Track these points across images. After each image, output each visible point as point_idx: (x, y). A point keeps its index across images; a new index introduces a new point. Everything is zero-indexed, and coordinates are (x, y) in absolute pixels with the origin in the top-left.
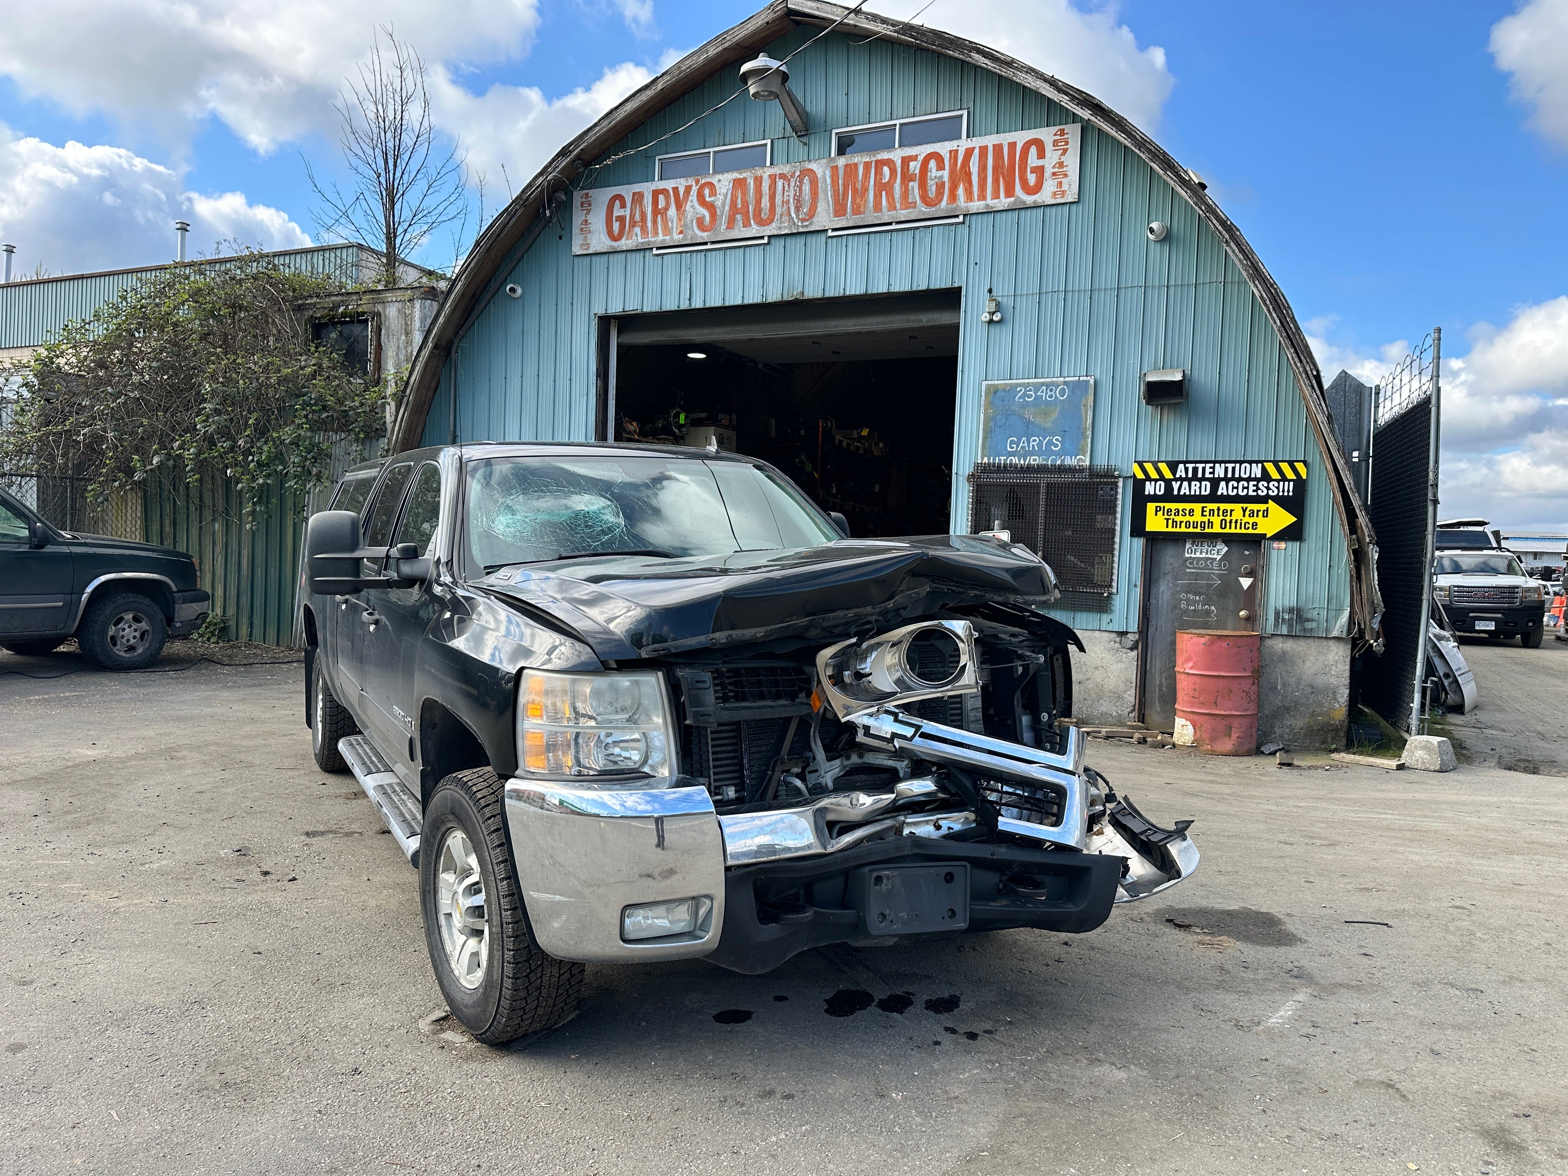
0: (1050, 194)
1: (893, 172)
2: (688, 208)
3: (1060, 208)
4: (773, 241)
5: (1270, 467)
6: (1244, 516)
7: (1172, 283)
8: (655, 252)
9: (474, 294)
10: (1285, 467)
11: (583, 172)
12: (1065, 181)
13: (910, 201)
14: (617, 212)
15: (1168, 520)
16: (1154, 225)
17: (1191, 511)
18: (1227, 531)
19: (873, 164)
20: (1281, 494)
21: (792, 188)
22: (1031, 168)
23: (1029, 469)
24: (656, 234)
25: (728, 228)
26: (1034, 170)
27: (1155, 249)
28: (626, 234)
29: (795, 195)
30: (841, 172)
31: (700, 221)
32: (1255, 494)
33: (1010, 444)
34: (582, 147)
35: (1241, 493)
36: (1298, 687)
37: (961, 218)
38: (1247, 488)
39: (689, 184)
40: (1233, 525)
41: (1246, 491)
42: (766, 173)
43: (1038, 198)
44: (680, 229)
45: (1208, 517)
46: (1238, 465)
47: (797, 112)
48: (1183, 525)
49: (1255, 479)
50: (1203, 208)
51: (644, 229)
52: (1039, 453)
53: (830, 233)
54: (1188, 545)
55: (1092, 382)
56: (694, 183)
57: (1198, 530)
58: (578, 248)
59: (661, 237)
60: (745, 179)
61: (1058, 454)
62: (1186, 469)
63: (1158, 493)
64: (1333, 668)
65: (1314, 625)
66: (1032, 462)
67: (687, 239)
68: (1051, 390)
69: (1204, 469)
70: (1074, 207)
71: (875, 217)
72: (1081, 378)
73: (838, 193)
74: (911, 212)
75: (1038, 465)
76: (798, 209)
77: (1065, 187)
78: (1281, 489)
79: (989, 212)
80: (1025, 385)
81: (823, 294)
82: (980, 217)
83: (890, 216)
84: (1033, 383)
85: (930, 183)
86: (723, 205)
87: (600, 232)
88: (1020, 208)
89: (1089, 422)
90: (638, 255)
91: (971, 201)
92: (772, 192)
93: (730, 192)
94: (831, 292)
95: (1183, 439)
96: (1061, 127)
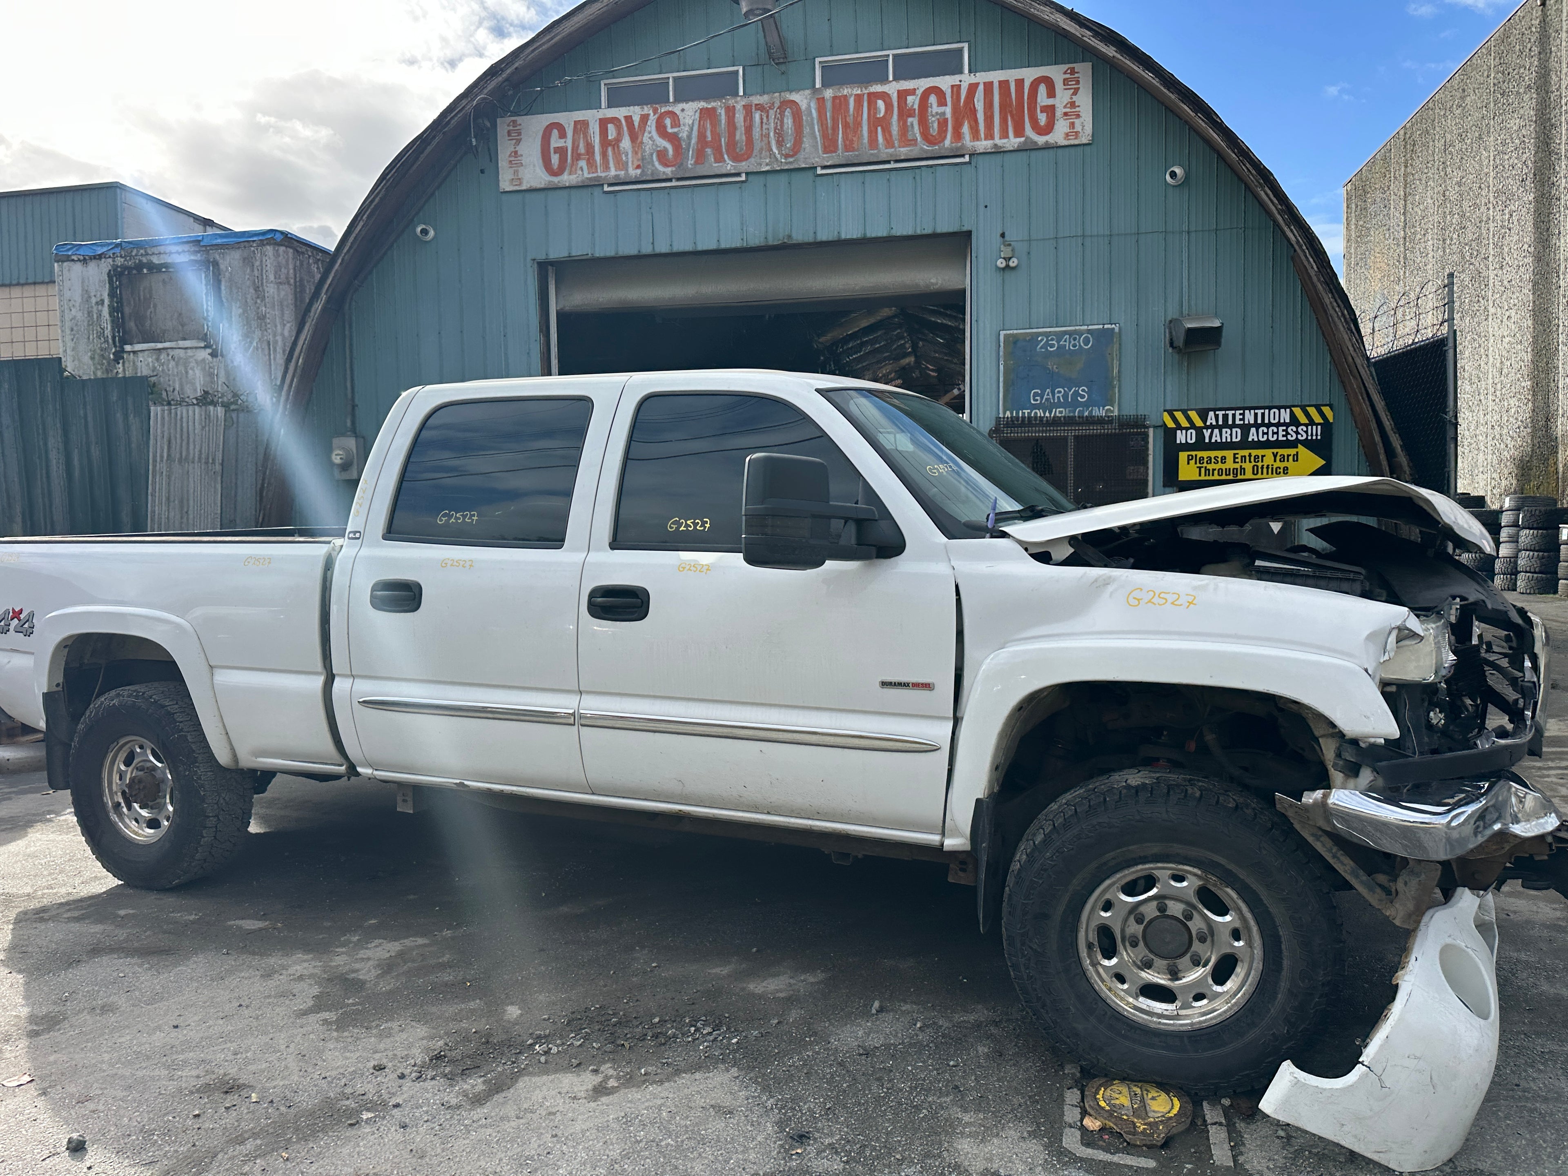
0: (1063, 136)
1: (889, 106)
2: (646, 140)
3: (1072, 150)
4: (751, 178)
5: (1298, 411)
6: (1275, 461)
7: (1193, 228)
8: (606, 188)
10: (1312, 411)
11: (515, 95)
12: (1077, 122)
13: (910, 138)
14: (555, 142)
15: (1200, 468)
16: (1178, 170)
17: (1224, 459)
18: (1259, 476)
19: (866, 96)
20: (1309, 438)
21: (772, 121)
22: (1041, 107)
23: (1055, 422)
24: (607, 168)
25: (696, 163)
26: (1044, 109)
27: (1173, 196)
28: (568, 168)
29: (775, 128)
30: (829, 105)
31: (662, 155)
32: (1285, 439)
33: (1034, 396)
34: (516, 65)
35: (1271, 439)
37: (967, 158)
38: (1277, 433)
39: (646, 112)
40: (1265, 470)
41: (1275, 436)
42: (739, 104)
43: (1050, 138)
44: (636, 163)
45: (1239, 464)
46: (1267, 411)
47: (779, 36)
48: (1216, 472)
49: (1284, 424)
50: (1236, 151)
51: (591, 163)
52: (1065, 405)
53: (820, 171)
55: (1117, 330)
56: (651, 112)
57: (1230, 477)
58: (507, 183)
59: (613, 172)
60: (714, 109)
61: (1086, 405)
62: (1217, 417)
63: (1189, 441)
66: (1058, 414)
67: (646, 175)
68: (1075, 339)
69: (1234, 415)
70: (1088, 148)
71: (872, 154)
72: (1106, 326)
73: (827, 127)
74: (911, 150)
75: (1064, 417)
76: (780, 143)
77: (1078, 128)
78: (1310, 433)
79: (998, 152)
80: (1047, 335)
81: (815, 238)
82: (987, 157)
83: (887, 153)
84: (1055, 332)
85: (932, 119)
86: (689, 137)
87: (534, 166)
88: (1029, 148)
89: (1115, 371)
90: (585, 193)
91: (978, 140)
92: (748, 123)
93: (697, 123)
94: (824, 235)
95: (1211, 387)
96: (1072, 65)
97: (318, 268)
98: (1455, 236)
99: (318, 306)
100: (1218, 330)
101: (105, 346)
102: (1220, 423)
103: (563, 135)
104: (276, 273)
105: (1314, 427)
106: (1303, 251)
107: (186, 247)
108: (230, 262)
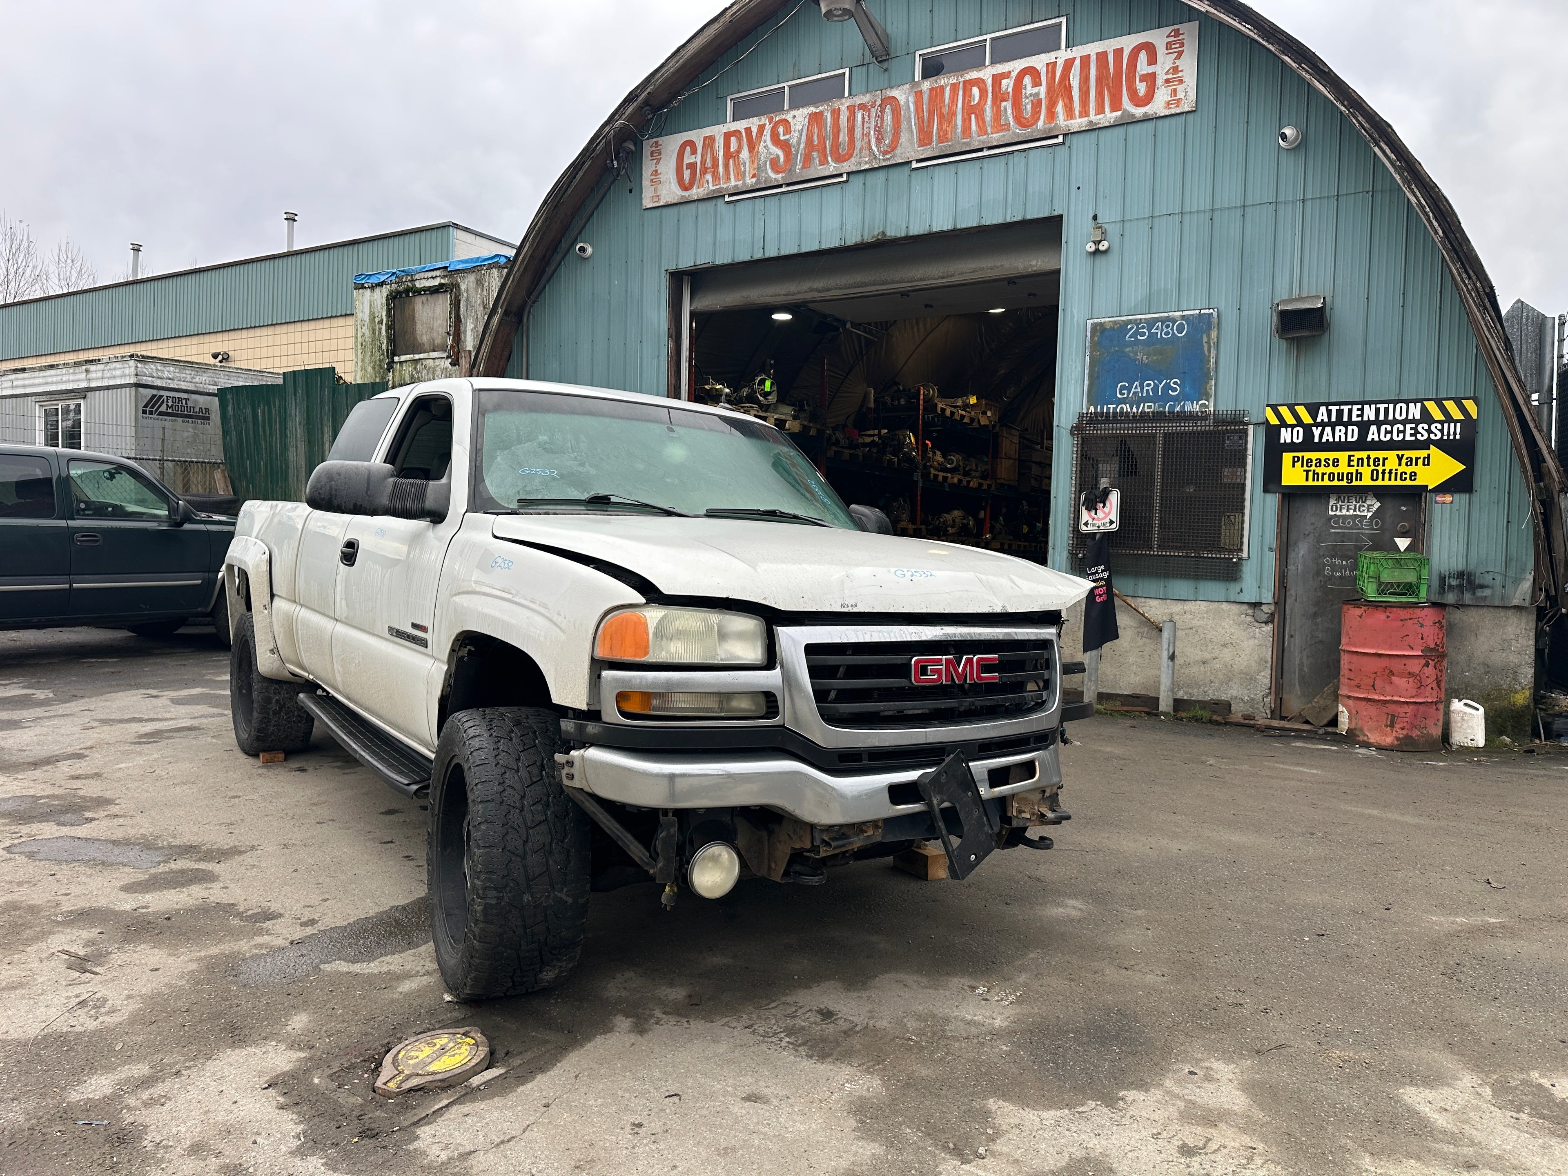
0: (1163, 104)
1: (983, 92)
2: (761, 148)
3: (1174, 119)
4: (852, 178)
5: (1431, 406)
6: (1400, 465)
7: (1309, 196)
9: (544, 256)
10: (1450, 405)
11: (652, 119)
12: (1180, 88)
13: (1003, 122)
14: (688, 159)
15: (1307, 472)
16: (1288, 131)
17: (1336, 462)
18: (1379, 482)
19: (961, 85)
20: (1445, 437)
21: (873, 120)
22: (1141, 76)
23: (1143, 418)
24: (729, 179)
25: (803, 167)
26: (1143, 78)
27: (1288, 160)
28: (697, 182)
29: (876, 126)
30: (926, 97)
31: (774, 162)
32: (1413, 438)
33: (1121, 390)
34: (649, 90)
35: (1395, 438)
36: (1469, 666)
37: (1061, 138)
38: (1404, 432)
39: (762, 123)
40: (1387, 475)
41: (1401, 436)
42: (843, 105)
43: (1149, 109)
44: (753, 172)
45: (1356, 467)
46: (1391, 406)
47: (876, 33)
48: (1326, 477)
49: (1413, 421)
50: (1346, 103)
51: (715, 176)
52: (1154, 399)
53: (915, 165)
54: (1332, 502)
55: (1215, 314)
56: (767, 122)
57: (1344, 483)
58: (648, 200)
59: (733, 183)
60: (821, 113)
61: (1176, 399)
62: (1329, 413)
63: (1295, 440)
64: (1513, 642)
65: (1487, 592)
66: (1146, 410)
67: (760, 183)
69: (1350, 411)
70: (1191, 116)
71: (964, 143)
72: (1203, 312)
73: (923, 121)
74: (1004, 136)
75: (1153, 412)
76: (879, 141)
77: (1181, 95)
78: (1446, 432)
79: (1093, 129)
80: (1137, 322)
81: (907, 232)
82: (1082, 135)
83: (979, 141)
84: (1145, 319)
85: (1025, 101)
86: (799, 143)
87: (670, 182)
88: (1128, 122)
89: (1212, 361)
90: (710, 205)
91: (1072, 118)
92: (850, 125)
93: (805, 128)
94: (916, 229)
95: (1324, 378)
96: (1176, 27)
99: (496, 320)
100: (1321, 312)
101: (382, 357)
102: (1333, 419)
105: (1452, 425)
106: (1426, 214)
107: (438, 273)
108: (467, 284)
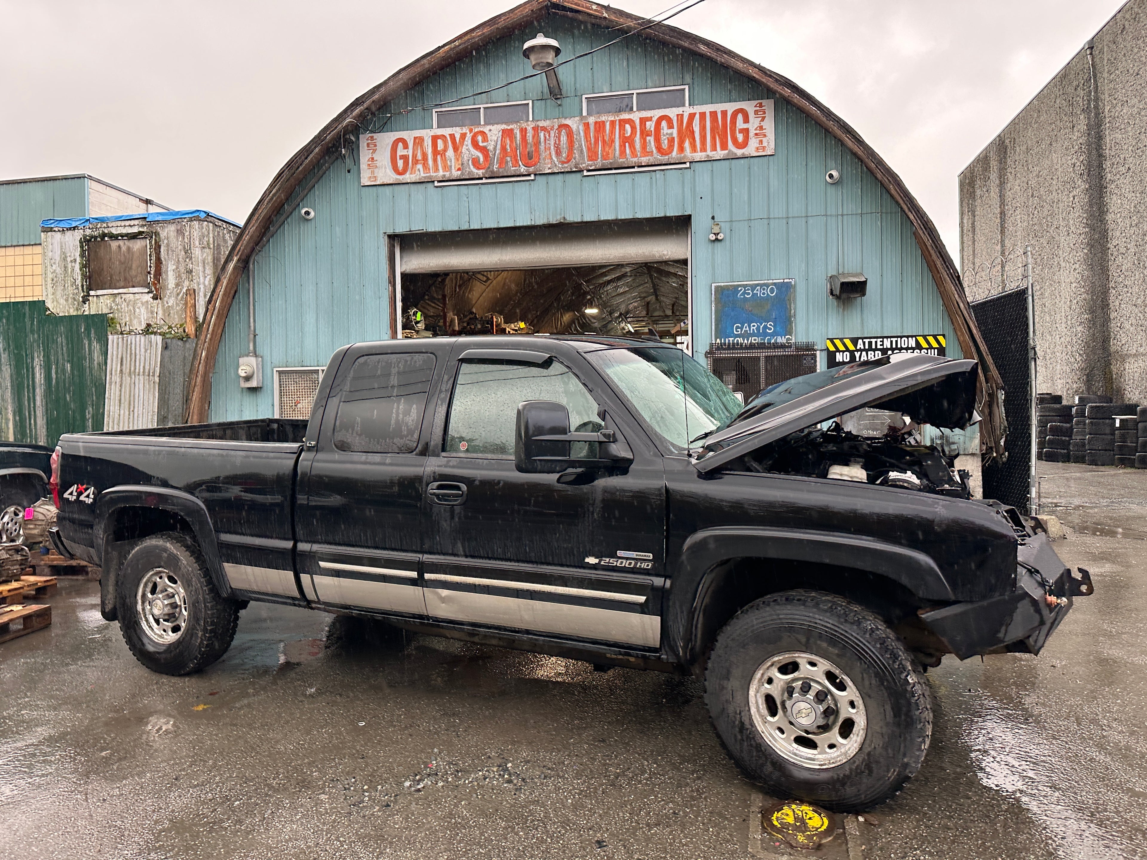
0: (754, 149)
1: (633, 128)
2: (464, 150)
3: (761, 159)
4: (538, 177)
5: (921, 340)
7: (845, 213)
8: (436, 184)
9: (271, 217)
10: (931, 339)
11: (372, 119)
12: (764, 140)
13: (648, 150)
14: (401, 152)
16: (834, 173)
19: (617, 122)
21: (552, 139)
22: (739, 130)
23: (752, 347)
24: (437, 170)
25: (500, 167)
26: (741, 131)
27: (831, 190)
28: (410, 169)
29: (555, 143)
30: (592, 127)
31: (476, 162)
33: (736, 329)
37: (688, 164)
39: (464, 131)
42: (530, 126)
43: (746, 151)
44: (458, 167)
46: (899, 339)
47: (557, 80)
49: (911, 348)
51: (426, 166)
52: (758, 335)
53: (585, 173)
55: (793, 283)
56: (468, 131)
58: (366, 180)
59: (441, 173)
60: (512, 130)
61: (772, 335)
62: (864, 343)
63: (845, 360)
65: (956, 446)
66: (753, 341)
67: (465, 175)
68: (764, 289)
69: (876, 342)
70: (771, 157)
71: (620, 162)
72: (786, 281)
73: (590, 144)
74: (650, 159)
75: (758, 343)
76: (558, 153)
77: (765, 144)
79: (709, 160)
80: (745, 286)
81: (583, 219)
82: (702, 164)
83: (631, 161)
84: (750, 284)
85: (663, 138)
86: (495, 149)
87: (385, 168)
88: (732, 158)
89: (792, 311)
90: (421, 187)
91: (695, 152)
92: (535, 141)
93: (500, 139)
94: (590, 217)
95: (859, 321)
96: (760, 101)
97: (230, 237)
98: (1036, 212)
99: (231, 266)
100: (864, 283)
101: (76, 291)
103: (406, 147)
104: (200, 240)
105: (933, 351)
106: (921, 228)
107: (136, 222)
108: (167, 233)
